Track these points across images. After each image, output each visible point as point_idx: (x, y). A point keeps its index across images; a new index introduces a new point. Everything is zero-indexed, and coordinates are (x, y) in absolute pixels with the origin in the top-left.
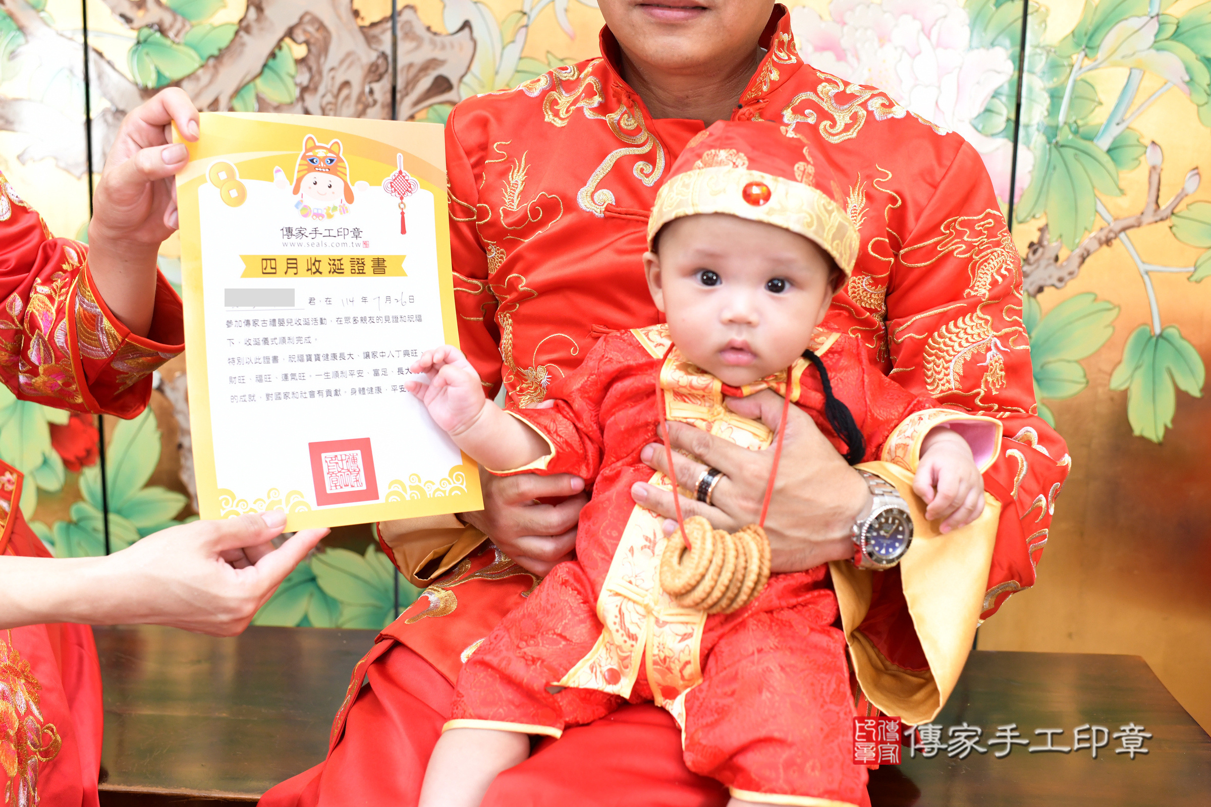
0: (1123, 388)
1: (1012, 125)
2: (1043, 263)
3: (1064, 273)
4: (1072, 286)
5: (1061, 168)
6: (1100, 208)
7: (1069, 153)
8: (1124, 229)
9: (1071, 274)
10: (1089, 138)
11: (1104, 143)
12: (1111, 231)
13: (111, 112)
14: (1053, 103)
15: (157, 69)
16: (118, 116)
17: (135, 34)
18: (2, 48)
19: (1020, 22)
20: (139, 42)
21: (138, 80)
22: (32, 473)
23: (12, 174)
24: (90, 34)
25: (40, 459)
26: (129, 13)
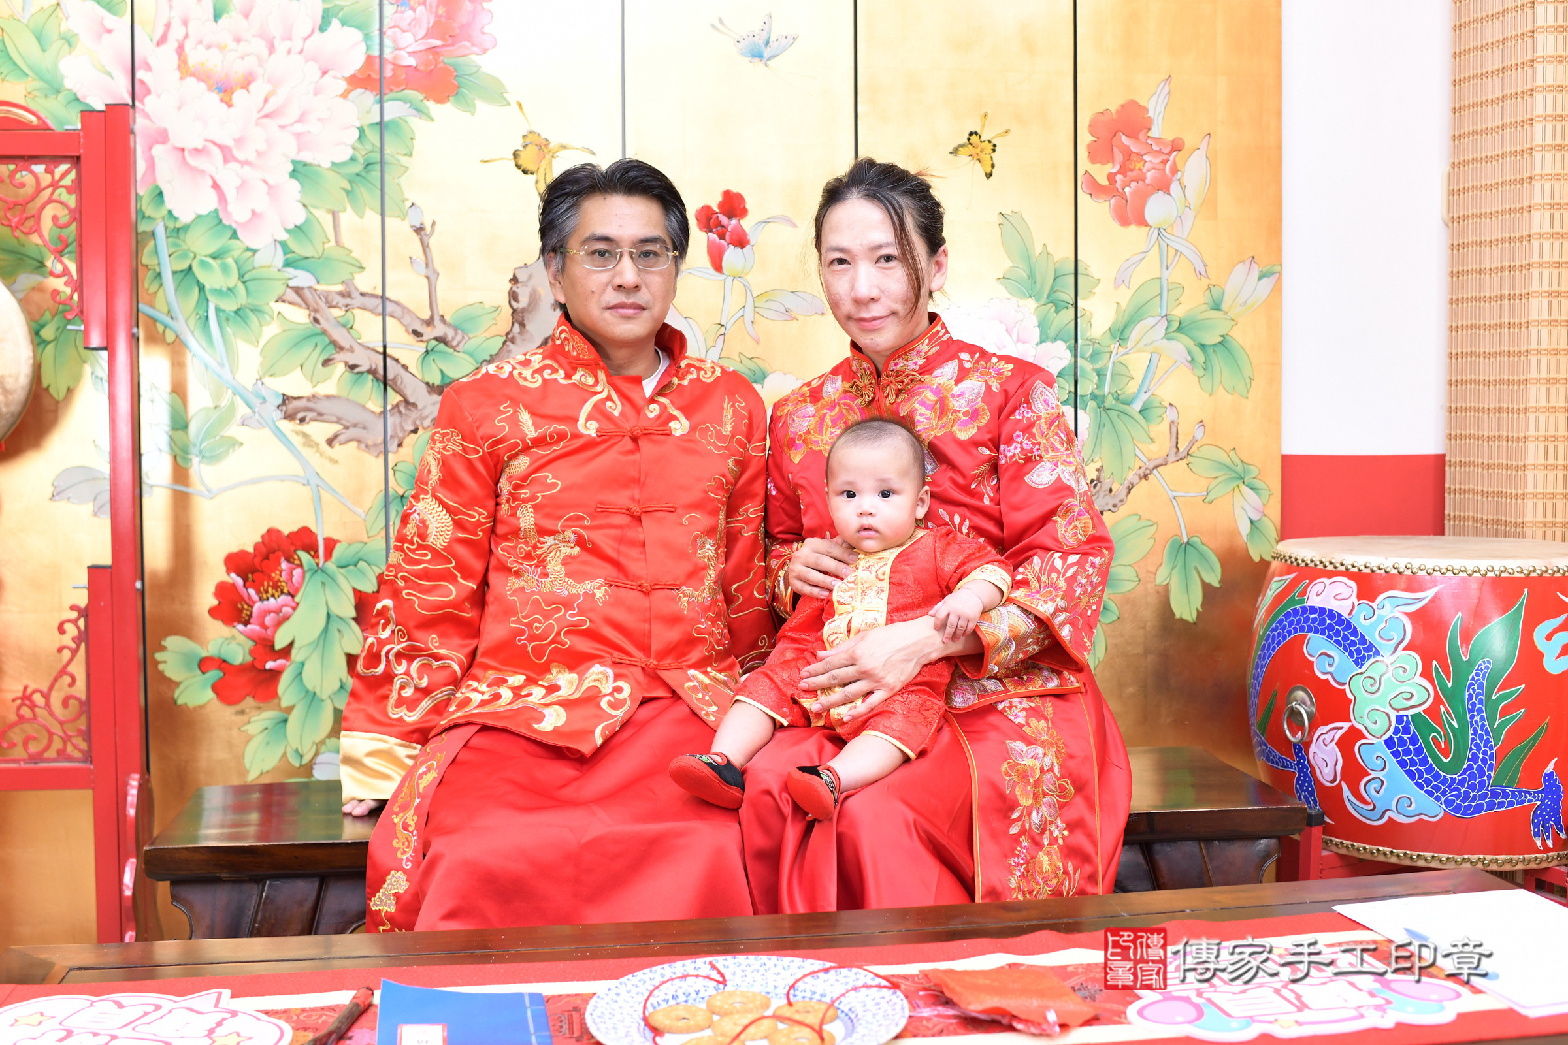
0: (1165, 583)
1: (1073, 395)
2: (1101, 494)
3: (1116, 501)
4: (1123, 510)
5: (1108, 425)
6: (1138, 452)
7: (1113, 414)
8: (1156, 467)
9: (1121, 501)
10: (1127, 403)
11: (1137, 406)
12: (1147, 469)
13: (403, 404)
14: (1099, 380)
15: (441, 371)
16: (410, 407)
17: (424, 345)
18: (317, 356)
19: (1073, 323)
20: (427, 351)
21: (427, 380)
22: (330, 697)
23: (321, 455)
24: (388, 345)
25: (339, 685)
26: (420, 328)
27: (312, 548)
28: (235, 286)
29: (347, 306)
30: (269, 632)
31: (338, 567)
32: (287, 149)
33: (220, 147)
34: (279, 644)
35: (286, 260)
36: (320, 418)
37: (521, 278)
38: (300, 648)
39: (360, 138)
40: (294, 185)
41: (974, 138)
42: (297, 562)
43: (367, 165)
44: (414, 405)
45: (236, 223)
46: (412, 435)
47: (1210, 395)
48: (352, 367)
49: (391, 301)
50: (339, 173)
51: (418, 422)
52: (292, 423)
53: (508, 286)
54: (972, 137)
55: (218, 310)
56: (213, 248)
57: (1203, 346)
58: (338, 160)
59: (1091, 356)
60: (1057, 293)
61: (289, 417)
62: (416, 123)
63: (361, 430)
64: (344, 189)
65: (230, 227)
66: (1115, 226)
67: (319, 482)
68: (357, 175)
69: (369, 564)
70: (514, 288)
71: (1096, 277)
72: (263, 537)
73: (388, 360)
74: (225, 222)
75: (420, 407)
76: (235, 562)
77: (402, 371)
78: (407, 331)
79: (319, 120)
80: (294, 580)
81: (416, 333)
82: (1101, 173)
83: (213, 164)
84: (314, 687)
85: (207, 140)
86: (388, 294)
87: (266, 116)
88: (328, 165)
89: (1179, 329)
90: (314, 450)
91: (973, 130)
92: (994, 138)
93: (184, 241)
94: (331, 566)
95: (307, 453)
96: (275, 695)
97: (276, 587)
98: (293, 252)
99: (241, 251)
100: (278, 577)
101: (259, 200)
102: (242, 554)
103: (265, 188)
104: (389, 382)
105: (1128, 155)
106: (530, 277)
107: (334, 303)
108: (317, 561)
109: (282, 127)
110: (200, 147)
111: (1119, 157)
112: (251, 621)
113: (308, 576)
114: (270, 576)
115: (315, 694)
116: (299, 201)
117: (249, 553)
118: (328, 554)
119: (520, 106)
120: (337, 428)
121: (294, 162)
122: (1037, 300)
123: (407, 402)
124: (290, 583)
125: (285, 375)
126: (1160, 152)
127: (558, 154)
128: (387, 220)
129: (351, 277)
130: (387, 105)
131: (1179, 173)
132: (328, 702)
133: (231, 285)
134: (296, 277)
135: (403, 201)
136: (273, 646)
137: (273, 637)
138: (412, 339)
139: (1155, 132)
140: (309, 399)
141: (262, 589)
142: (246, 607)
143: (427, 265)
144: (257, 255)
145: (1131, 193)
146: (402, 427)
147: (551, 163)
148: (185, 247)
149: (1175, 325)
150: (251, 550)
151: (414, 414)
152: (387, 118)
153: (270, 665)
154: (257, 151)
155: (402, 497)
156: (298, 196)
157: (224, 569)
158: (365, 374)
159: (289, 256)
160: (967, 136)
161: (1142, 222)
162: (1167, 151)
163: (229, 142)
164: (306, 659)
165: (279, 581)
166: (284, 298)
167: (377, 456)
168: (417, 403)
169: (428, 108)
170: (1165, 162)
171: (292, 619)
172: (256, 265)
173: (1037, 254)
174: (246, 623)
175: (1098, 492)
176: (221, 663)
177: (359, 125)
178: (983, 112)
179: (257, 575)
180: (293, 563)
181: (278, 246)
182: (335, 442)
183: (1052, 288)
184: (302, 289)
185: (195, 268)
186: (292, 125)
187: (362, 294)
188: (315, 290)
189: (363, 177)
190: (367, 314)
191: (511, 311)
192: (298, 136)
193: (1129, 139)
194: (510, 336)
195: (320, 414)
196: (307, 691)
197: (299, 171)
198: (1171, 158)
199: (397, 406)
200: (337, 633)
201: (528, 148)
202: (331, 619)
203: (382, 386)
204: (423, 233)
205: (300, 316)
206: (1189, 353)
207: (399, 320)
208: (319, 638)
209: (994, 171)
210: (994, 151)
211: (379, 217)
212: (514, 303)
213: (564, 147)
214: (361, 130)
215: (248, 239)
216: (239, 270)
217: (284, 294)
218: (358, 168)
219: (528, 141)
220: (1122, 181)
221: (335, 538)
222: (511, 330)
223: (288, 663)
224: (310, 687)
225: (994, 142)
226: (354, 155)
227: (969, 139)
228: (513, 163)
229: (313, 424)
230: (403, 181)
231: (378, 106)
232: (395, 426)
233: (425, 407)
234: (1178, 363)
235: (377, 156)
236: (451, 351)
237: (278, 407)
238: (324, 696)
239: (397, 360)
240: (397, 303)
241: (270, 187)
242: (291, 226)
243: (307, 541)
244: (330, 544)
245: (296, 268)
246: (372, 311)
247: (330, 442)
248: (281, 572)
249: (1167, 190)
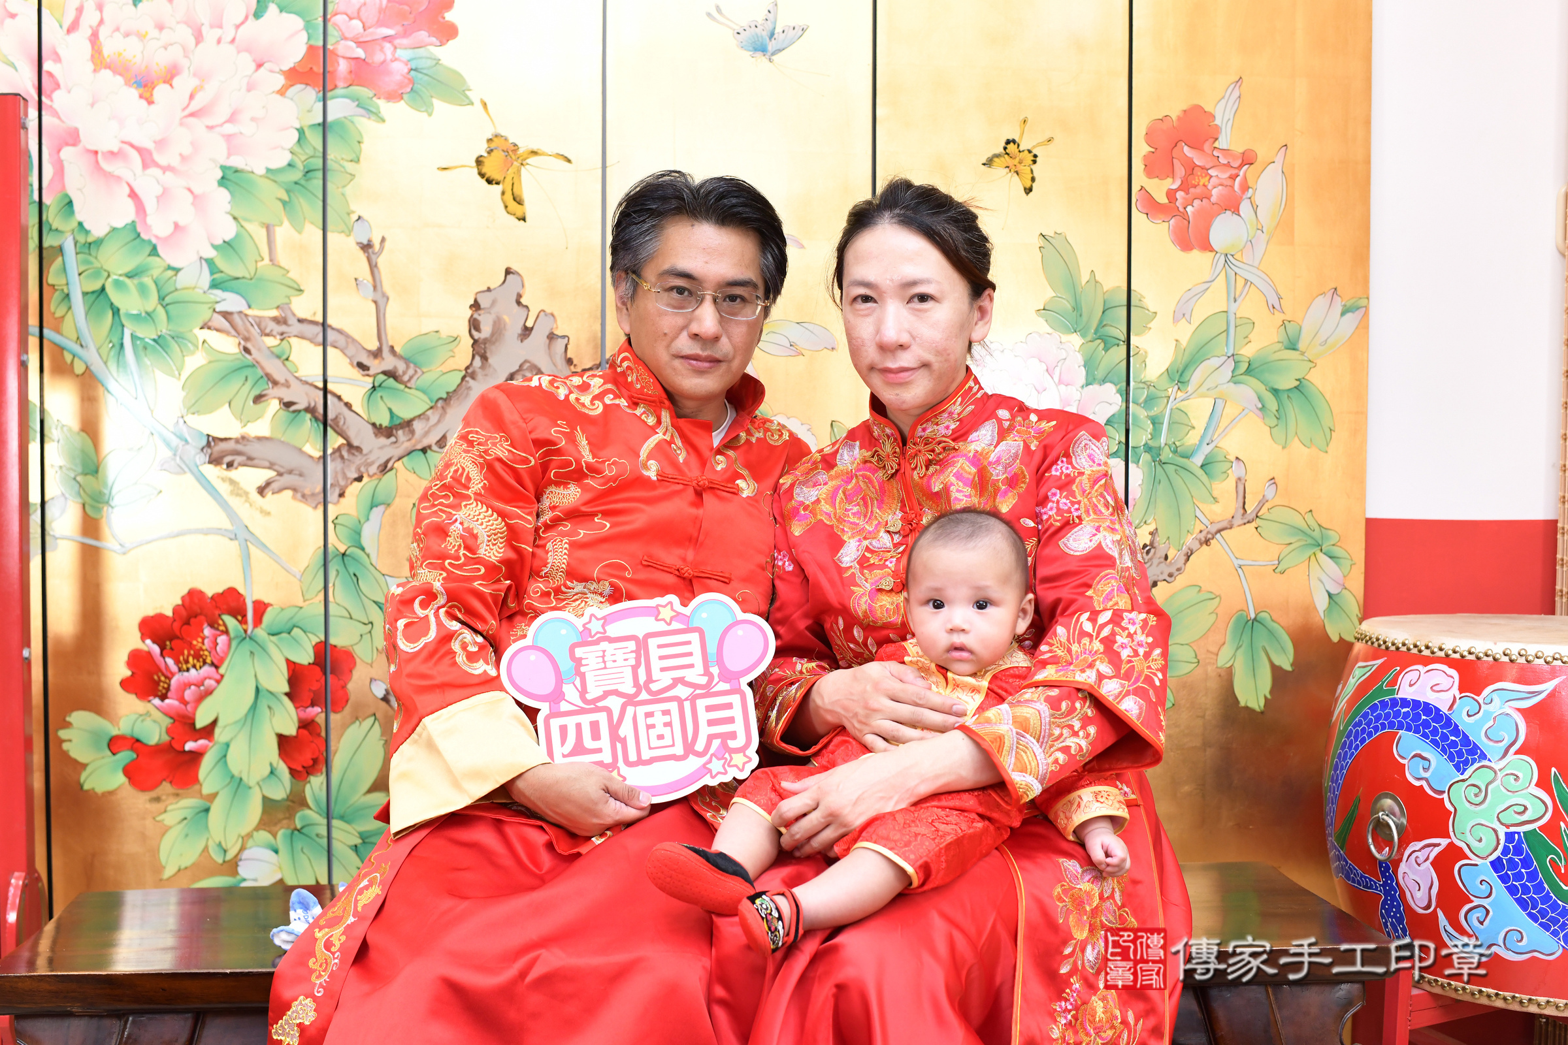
0: (1228, 665)
1: (1124, 447)
2: (1156, 561)
3: (1173, 570)
4: (1180, 581)
5: (1164, 481)
6: (1199, 514)
7: (1170, 469)
8: (1219, 531)
9: (1178, 570)
10: (1187, 456)
11: (1198, 460)
12: (1208, 533)
13: (346, 448)
14: (1154, 429)
15: (390, 410)
16: (354, 451)
17: (370, 380)
18: (247, 392)
19: (1125, 362)
20: (374, 387)
21: (373, 420)
22: (258, 783)
23: (251, 505)
24: (329, 380)
25: (268, 770)
26: (366, 361)
27: (238, 612)
28: (154, 310)
29: (282, 334)
30: (189, 707)
31: (269, 634)
32: (216, 152)
33: (139, 150)
34: (201, 722)
35: (213, 280)
36: (249, 463)
37: (484, 303)
38: (225, 727)
39: (299, 140)
40: (223, 195)
41: (1011, 147)
42: (222, 628)
43: (307, 172)
44: (358, 449)
45: (157, 237)
46: (356, 484)
47: (1284, 448)
48: (288, 405)
49: (333, 329)
50: (275, 182)
51: (363, 469)
52: (218, 468)
53: (469, 313)
54: (1008, 146)
55: (134, 337)
56: (129, 267)
57: (1275, 392)
58: (273, 166)
59: (1146, 401)
60: (1106, 328)
61: (215, 461)
62: (365, 124)
63: (297, 478)
64: (280, 200)
65: (149, 241)
66: (1176, 251)
67: (248, 536)
68: (296, 183)
69: (305, 632)
70: (476, 316)
71: (1152, 309)
72: (183, 598)
73: (329, 397)
74: (143, 235)
75: (365, 451)
76: (151, 627)
77: (345, 410)
78: (352, 364)
79: (253, 119)
80: (218, 648)
81: (361, 366)
82: (1159, 189)
83: (130, 170)
84: (241, 772)
85: (123, 142)
86: (330, 321)
87: (192, 115)
88: (262, 172)
89: (1248, 371)
90: (244, 499)
91: (1011, 138)
92: (1034, 147)
93: (96, 258)
94: (260, 633)
95: (235, 502)
96: (195, 780)
97: (197, 656)
98: (222, 272)
99: (161, 269)
100: (200, 645)
101: (183, 211)
102: (160, 617)
103: (190, 198)
104: (329, 422)
105: (1191, 168)
106: (494, 303)
107: (268, 331)
108: (245, 627)
109: (210, 128)
110: (115, 150)
111: (1180, 171)
112: (169, 694)
113: (234, 644)
114: (191, 643)
115: (241, 779)
116: (228, 213)
117: (167, 617)
118: (258, 620)
119: (485, 105)
120: (271, 474)
121: (223, 168)
122: (1083, 336)
123: (350, 445)
124: (213, 652)
125: (211, 412)
126: (1228, 165)
127: (528, 161)
128: (330, 235)
129: (286, 301)
130: (330, 103)
131: (1250, 190)
132: (257, 789)
133: (150, 309)
134: (224, 300)
135: (349, 214)
136: (193, 724)
137: (194, 714)
138: (356, 373)
139: (1222, 143)
140: (237, 441)
141: (181, 658)
142: (163, 678)
143: (375, 287)
144: (180, 274)
145: (1193, 213)
146: (344, 474)
147: (519, 171)
148: (97, 265)
149: (1244, 366)
150: (169, 613)
151: (358, 460)
152: (330, 118)
153: (189, 746)
154: (181, 155)
155: (344, 554)
156: (228, 207)
157: (138, 635)
158: (303, 413)
159: (216, 276)
160: (1003, 144)
161: (1206, 246)
162: (1236, 164)
163: (148, 144)
164: (232, 739)
165: (201, 649)
166: (210, 324)
167: (316, 507)
168: (362, 446)
169: (378, 108)
170: (1233, 177)
171: (215, 693)
172: (179, 286)
173: (1083, 283)
174: (163, 697)
175: (1151, 559)
176: (134, 743)
177: (298, 126)
178: (1022, 118)
179: (175, 642)
180: (217, 629)
181: (203, 262)
182: (266, 491)
183: (1101, 321)
184: (231, 313)
185: (109, 289)
186: (221, 125)
187: (300, 321)
188: (246, 315)
189: (303, 186)
190: (305, 343)
191: (471, 341)
192: (228, 138)
193: (1192, 151)
194: (469, 371)
195: (250, 458)
196: (233, 777)
197: (230, 178)
198: (1241, 173)
199: (339, 449)
200: (267, 711)
201: (492, 154)
202: (261, 694)
203: (321, 427)
204: (370, 251)
205: (228, 345)
206: (1260, 399)
207: (342, 351)
208: (246, 716)
209: (1034, 185)
210: (1034, 162)
211: (321, 232)
212: (474, 332)
213: (534, 153)
214: (301, 131)
215: (169, 256)
216: (158, 291)
217: (210, 320)
218: (297, 175)
219: (493, 146)
220: (1184, 198)
221: (266, 601)
222: (471, 364)
223: (211, 744)
224: (235, 772)
225: (1035, 151)
226: (292, 160)
227: (1005, 148)
228: (475, 171)
229: (242, 469)
230: (348, 190)
231: (321, 104)
232: (336, 473)
233: (371, 452)
234: (1246, 411)
235: (319, 163)
236: (402, 387)
237: (202, 449)
238: (252, 783)
239: (339, 398)
240: (340, 331)
241: (195, 197)
242: (220, 242)
243: (233, 604)
244: (261, 608)
245: (224, 290)
246: (311, 341)
247: (261, 491)
248: (203, 639)
249: (1236, 211)
